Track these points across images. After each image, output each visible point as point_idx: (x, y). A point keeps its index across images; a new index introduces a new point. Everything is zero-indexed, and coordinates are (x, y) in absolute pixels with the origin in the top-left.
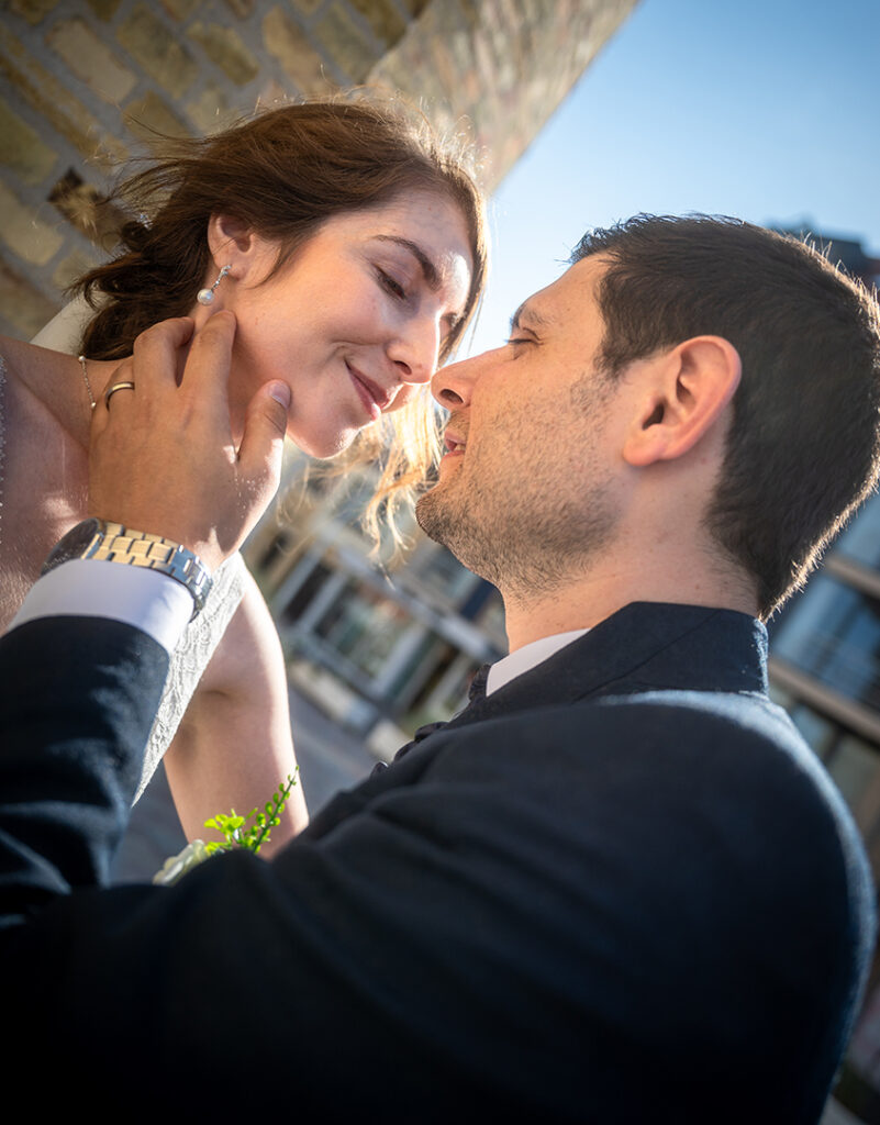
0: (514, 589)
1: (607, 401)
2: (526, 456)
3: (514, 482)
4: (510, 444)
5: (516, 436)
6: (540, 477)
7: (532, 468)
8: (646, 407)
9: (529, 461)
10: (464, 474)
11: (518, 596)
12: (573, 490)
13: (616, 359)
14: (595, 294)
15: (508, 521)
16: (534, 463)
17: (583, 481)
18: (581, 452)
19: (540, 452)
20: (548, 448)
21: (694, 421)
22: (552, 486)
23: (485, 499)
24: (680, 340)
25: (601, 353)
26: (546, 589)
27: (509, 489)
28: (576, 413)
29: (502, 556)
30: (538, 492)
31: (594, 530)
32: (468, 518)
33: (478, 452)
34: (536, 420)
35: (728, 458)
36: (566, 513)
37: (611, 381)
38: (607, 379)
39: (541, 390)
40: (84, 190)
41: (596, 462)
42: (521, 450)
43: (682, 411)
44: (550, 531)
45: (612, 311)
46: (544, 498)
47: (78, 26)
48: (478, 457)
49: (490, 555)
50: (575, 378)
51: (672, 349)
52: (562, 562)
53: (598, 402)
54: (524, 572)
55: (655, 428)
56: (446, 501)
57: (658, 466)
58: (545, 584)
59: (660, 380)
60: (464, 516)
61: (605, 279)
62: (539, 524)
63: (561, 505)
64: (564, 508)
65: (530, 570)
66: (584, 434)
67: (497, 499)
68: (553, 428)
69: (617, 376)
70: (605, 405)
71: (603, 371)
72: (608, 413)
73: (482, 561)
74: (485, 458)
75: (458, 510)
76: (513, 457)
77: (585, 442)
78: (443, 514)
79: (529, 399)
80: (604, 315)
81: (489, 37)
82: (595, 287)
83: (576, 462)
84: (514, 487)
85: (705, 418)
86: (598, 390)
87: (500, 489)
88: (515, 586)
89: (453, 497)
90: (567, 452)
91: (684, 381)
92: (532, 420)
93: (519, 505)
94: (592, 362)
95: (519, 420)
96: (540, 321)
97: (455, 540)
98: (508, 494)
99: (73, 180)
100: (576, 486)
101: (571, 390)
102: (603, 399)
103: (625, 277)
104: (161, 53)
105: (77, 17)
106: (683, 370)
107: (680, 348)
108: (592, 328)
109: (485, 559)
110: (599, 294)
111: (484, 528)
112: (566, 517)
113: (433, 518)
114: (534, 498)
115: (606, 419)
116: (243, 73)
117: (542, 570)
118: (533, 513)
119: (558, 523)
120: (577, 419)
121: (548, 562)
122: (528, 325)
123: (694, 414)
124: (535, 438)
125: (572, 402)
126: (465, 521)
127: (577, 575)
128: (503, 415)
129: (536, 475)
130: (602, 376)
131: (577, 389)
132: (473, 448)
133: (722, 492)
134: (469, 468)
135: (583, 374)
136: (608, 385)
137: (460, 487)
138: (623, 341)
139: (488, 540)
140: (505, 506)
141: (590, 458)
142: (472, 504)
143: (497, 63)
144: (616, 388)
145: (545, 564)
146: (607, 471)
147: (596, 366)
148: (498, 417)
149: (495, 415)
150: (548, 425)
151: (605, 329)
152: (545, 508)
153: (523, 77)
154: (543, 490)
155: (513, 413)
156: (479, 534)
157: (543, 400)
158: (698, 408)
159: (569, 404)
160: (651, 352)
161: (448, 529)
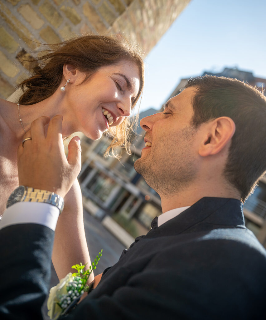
0: (163, 192)
1: (194, 135)
2: (169, 151)
3: (165, 159)
4: (164, 147)
5: (166, 144)
6: (173, 158)
7: (171, 155)
8: (206, 138)
9: (170, 153)
10: (150, 155)
11: (165, 194)
12: (183, 163)
13: (197, 122)
14: (191, 102)
15: (163, 171)
16: (171, 153)
17: (186, 160)
18: (186, 151)
19: (173, 150)
20: (176, 149)
21: (221, 143)
22: (176, 161)
23: (156, 164)
24: (217, 117)
25: (192, 120)
26: (175, 192)
27: (164, 161)
28: (184, 138)
29: (160, 182)
30: (172, 163)
31: (189, 175)
32: (151, 169)
33: (155, 148)
34: (172, 139)
35: (229, 155)
36: (180, 170)
37: (195, 129)
38: (194, 129)
39: (173, 129)
40: (27, 55)
41: (190, 154)
42: (168, 149)
43: (217, 139)
44: (175, 175)
45: (196, 107)
46: (174, 165)
47: (27, 6)
48: (155, 149)
49: (156, 181)
50: (184, 127)
51: (214, 120)
52: (179, 184)
53: (191, 136)
54: (167, 186)
55: (208, 145)
56: (144, 163)
57: (209, 156)
58: (175, 191)
59: (210, 129)
60: (150, 168)
61: (195, 97)
62: (172, 173)
63: (179, 168)
64: (180, 168)
65: (169, 186)
66: (187, 145)
67: (160, 164)
68: (177, 142)
69: (197, 128)
70: (193, 137)
71: (193, 126)
72: (194, 139)
73: (153, 183)
74: (157, 150)
75: (148, 166)
76: (165, 151)
77: (187, 148)
78: (143, 167)
79: (170, 132)
80: (194, 108)
81: (147, 12)
82: (191, 99)
83: (184, 154)
84: (165, 161)
85: (224, 143)
86: (191, 132)
87: (161, 161)
88: (164, 191)
89: (147, 162)
90: (181, 151)
91: (218, 130)
92: (171, 139)
93: (166, 167)
94: (189, 123)
95: (167, 139)
96: (174, 108)
97: (146, 175)
98: (163, 163)
99: (24, 52)
100: (184, 162)
101: (183, 131)
102: (193, 134)
103: (201, 97)
104: (52, 15)
105: (27, 4)
106: (218, 126)
107: (217, 120)
108: (189, 112)
109: (154, 182)
110: (192, 102)
111: (155, 172)
112: (180, 171)
113: (139, 168)
114: (171, 164)
115: (193, 141)
116: (76, 21)
117: (173, 186)
118: (170, 169)
119: (178, 173)
120: (185, 140)
121: (175, 184)
122: (170, 108)
123: (220, 141)
124: (172, 145)
125: (183, 134)
126: (150, 170)
127: (184, 188)
128: (163, 137)
129: (172, 157)
130: (192, 127)
131: (184, 131)
132: (153, 146)
133: (228, 166)
134: (152, 153)
135: (186, 126)
136: (194, 130)
137: (149, 159)
138: (199, 117)
139: (156, 176)
140: (162, 166)
141: (188, 153)
142: (152, 164)
143: (149, 19)
144: (197, 131)
145: (174, 184)
146: (193, 157)
147: (190, 124)
148: (161, 137)
149: (160, 136)
150: (176, 141)
151: (194, 113)
152: (174, 168)
153: (156, 23)
154: (174, 162)
155: (166, 136)
156: (154, 174)
157: (175, 133)
158: (222, 139)
159: (182, 135)
160: (207, 121)
161: (144, 172)
